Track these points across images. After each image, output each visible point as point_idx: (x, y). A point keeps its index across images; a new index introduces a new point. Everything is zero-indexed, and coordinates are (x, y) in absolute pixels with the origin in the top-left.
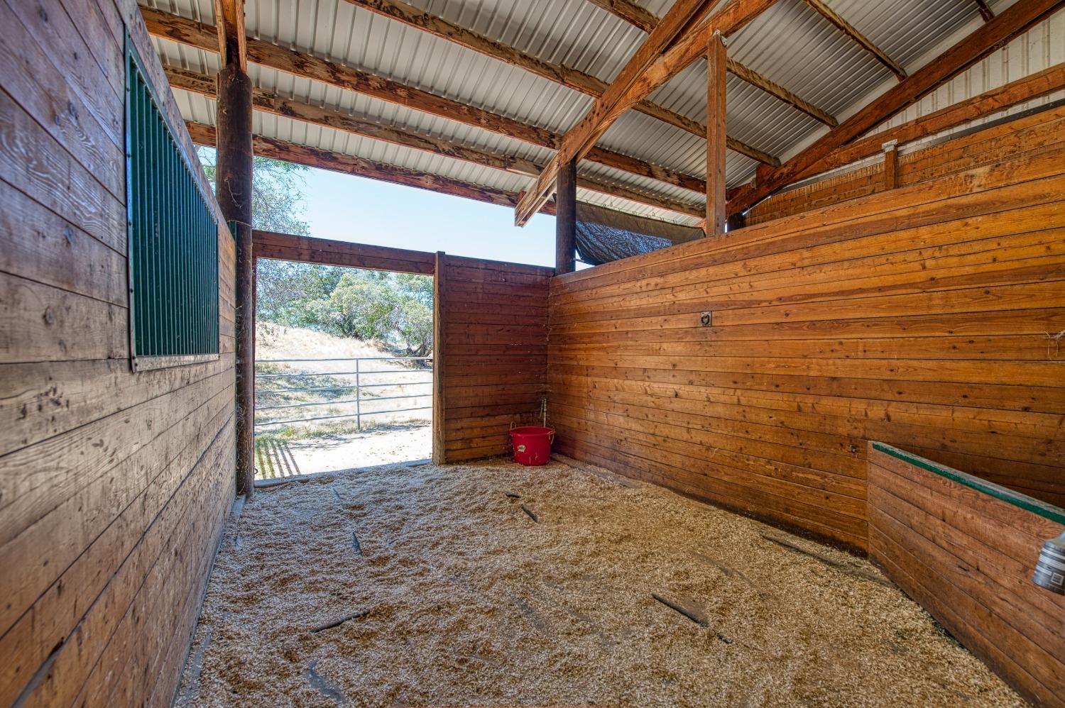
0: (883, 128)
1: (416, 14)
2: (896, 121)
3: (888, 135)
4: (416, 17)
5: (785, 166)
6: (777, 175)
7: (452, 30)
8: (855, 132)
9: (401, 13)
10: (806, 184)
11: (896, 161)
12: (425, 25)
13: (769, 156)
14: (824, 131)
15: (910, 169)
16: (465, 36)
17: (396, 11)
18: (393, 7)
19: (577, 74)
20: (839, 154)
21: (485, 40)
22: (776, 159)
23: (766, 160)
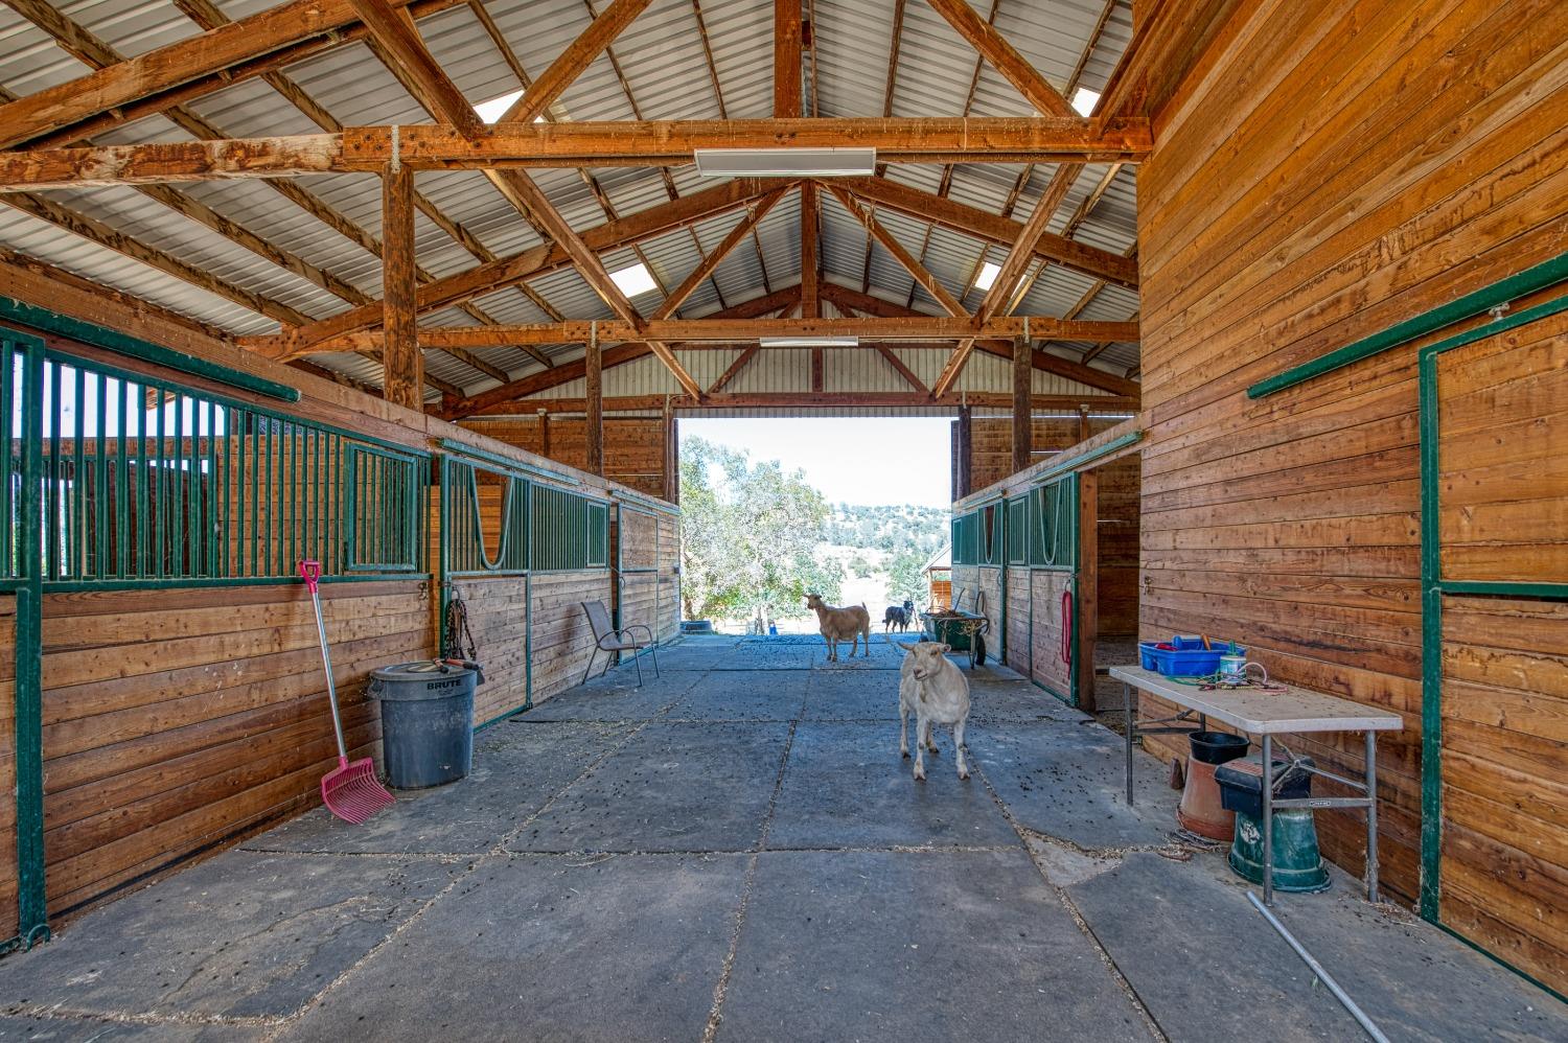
0: (538, 396)
1: (109, 234)
2: (546, 395)
3: (541, 403)
4: (109, 238)
5: (468, 400)
6: (461, 406)
7: (146, 253)
8: (520, 393)
9: (94, 234)
10: (487, 419)
11: (546, 424)
12: (119, 248)
13: (454, 387)
14: (494, 383)
15: (554, 431)
16: (161, 260)
17: (88, 231)
18: (84, 226)
19: (274, 305)
20: (507, 404)
21: (180, 265)
22: (461, 390)
23: (451, 392)
